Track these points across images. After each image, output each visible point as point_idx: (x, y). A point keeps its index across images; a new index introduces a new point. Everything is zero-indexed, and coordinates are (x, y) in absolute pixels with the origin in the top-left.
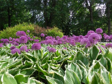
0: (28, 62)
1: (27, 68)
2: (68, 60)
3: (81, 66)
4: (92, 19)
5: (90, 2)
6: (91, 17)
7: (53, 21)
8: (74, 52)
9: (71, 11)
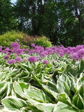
0: (25, 72)
1: (25, 77)
2: (58, 71)
3: (70, 77)
4: (81, 28)
5: (80, 11)
6: (79, 26)
7: (41, 29)
8: (64, 64)
9: (60, 19)
